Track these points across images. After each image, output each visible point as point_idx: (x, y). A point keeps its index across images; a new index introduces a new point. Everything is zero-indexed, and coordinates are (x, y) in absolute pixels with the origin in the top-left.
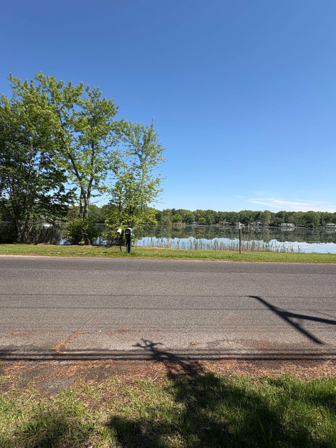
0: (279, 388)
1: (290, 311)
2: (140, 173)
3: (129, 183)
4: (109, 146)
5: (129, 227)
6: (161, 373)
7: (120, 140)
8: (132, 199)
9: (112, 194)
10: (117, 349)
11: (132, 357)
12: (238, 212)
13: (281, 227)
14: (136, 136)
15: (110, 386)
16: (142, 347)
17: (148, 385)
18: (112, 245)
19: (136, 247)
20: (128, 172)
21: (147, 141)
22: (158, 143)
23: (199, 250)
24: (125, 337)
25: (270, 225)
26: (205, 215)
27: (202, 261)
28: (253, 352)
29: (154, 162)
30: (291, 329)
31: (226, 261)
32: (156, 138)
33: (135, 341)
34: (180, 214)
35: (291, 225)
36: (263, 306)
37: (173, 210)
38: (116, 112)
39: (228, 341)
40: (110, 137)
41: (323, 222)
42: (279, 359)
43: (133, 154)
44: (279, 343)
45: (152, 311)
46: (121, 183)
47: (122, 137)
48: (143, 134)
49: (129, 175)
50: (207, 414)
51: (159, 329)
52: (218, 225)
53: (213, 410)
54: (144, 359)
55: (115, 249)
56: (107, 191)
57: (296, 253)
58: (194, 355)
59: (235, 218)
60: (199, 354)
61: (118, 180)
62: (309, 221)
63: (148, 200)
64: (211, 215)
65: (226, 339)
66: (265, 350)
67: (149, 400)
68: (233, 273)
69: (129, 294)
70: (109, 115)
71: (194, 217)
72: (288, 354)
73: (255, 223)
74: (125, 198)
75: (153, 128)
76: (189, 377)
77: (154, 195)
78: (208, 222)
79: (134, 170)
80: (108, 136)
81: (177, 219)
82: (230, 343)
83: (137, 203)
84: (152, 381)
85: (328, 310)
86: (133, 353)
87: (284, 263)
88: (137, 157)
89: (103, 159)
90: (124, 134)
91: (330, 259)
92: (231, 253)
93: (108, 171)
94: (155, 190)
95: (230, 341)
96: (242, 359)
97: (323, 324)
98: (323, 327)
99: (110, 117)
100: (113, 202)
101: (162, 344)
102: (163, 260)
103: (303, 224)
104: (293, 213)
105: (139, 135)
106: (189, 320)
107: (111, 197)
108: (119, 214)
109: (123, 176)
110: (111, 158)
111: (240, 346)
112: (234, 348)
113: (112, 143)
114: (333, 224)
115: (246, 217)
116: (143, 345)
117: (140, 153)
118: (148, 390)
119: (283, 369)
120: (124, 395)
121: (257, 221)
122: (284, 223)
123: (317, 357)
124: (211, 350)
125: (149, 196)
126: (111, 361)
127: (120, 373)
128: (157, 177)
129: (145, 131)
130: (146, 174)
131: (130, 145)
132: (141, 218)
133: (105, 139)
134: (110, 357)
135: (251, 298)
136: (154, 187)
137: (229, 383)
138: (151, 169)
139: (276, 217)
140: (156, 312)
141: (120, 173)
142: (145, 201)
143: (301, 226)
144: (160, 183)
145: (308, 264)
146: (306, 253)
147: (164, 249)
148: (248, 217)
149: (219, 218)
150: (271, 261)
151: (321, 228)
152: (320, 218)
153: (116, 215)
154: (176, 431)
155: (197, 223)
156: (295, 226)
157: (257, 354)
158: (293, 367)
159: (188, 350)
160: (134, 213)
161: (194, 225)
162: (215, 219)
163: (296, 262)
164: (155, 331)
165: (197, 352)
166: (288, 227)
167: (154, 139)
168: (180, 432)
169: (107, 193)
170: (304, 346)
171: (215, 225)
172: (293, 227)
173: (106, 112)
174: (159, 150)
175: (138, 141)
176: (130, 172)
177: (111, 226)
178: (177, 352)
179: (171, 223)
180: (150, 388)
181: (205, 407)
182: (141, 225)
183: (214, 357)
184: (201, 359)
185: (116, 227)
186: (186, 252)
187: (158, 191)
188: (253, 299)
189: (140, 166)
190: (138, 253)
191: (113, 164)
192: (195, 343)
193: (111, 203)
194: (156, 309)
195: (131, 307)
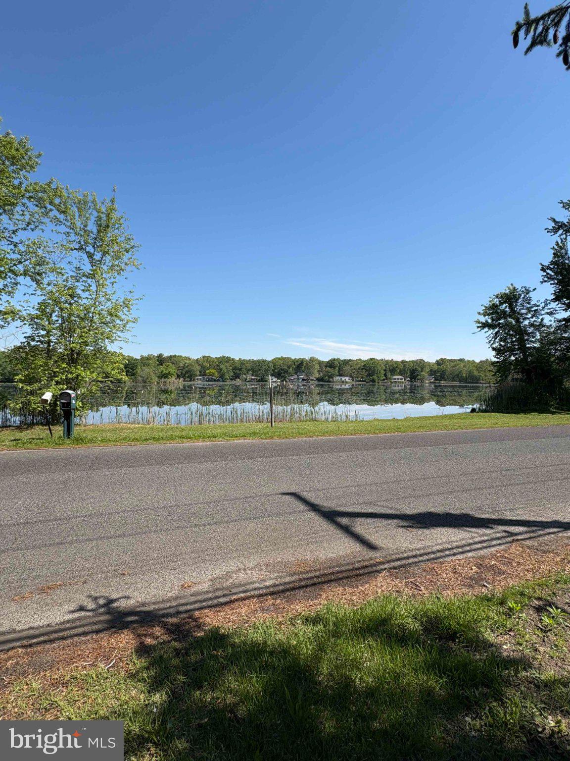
0: (317, 626)
1: (338, 509)
2: (90, 286)
3: (67, 305)
4: (22, 229)
5: (70, 389)
6: (124, 649)
7: (46, 220)
8: (76, 335)
9: (30, 325)
10: (35, 624)
11: (66, 633)
12: (269, 359)
13: (333, 382)
14: (80, 216)
15: (16, 699)
16: (88, 611)
17: (98, 677)
18: (31, 425)
19: (85, 426)
20: (64, 283)
21: (103, 228)
22: (126, 234)
23: (206, 425)
24: (52, 599)
25: (318, 380)
26: (217, 365)
27: (208, 443)
28: (283, 580)
29: (118, 268)
30: (339, 534)
31: (248, 441)
32: (121, 224)
33: (74, 602)
34: (172, 363)
35: (347, 379)
36: (301, 506)
37: (160, 356)
38: (37, 163)
39: (245, 570)
40: (23, 211)
41: (389, 375)
42: (319, 583)
43: (76, 249)
44: (321, 559)
45: (112, 541)
46: (49, 304)
47: (51, 214)
48: (95, 214)
49: (68, 289)
50: (204, 697)
51: (124, 572)
52: (238, 382)
53: (213, 688)
54: (93, 632)
55: (39, 431)
56: (19, 318)
57: (352, 421)
58: (187, 604)
59: (266, 370)
60: (195, 602)
61: (43, 298)
62: (370, 372)
63: (107, 338)
64: (228, 365)
65: (242, 566)
66: (301, 573)
67: (97, 704)
68: (259, 460)
69: (66, 515)
70: (19, 167)
71: (199, 368)
72: (332, 574)
73: (296, 376)
74: (59, 333)
75: (116, 206)
76: (176, 644)
77: (119, 328)
78: (222, 377)
79: (78, 281)
80: (18, 208)
81: (167, 372)
82: (249, 572)
83: (86, 343)
84: (107, 668)
85: (387, 500)
86: (69, 625)
87: (335, 437)
88: (85, 256)
89: (8, 253)
90: (54, 208)
91: (394, 426)
92: (258, 427)
93: (20, 279)
94: (121, 320)
95: (249, 570)
96: (266, 595)
97: (380, 520)
98: (380, 525)
99: (23, 173)
100: (33, 340)
101: (128, 598)
102: (139, 447)
103: (362, 378)
104: (350, 360)
105: (87, 215)
106: (181, 547)
107: (28, 330)
108: (46, 364)
109: (54, 290)
110: (26, 253)
111: (264, 574)
112: (254, 579)
113: (28, 224)
114: (400, 377)
115: (282, 367)
116: (91, 605)
117: (90, 249)
118: (97, 687)
119: (324, 596)
120: (46, 709)
121: (298, 374)
122: (338, 376)
123: (370, 570)
124: (218, 589)
125: (109, 329)
126: (20, 650)
127: (38, 668)
128: (126, 297)
129: (98, 207)
130: (104, 290)
131: (68, 233)
132: (93, 372)
133: (12, 214)
134: (18, 644)
135: (284, 497)
136: (120, 314)
137: (243, 638)
138: (112, 280)
139: (326, 367)
140: (120, 541)
141: (49, 284)
142: (101, 339)
143: (361, 381)
144: (131, 307)
145: (366, 436)
146: (365, 420)
147: (141, 427)
148: (286, 368)
149: (240, 370)
150: (317, 436)
151: (386, 382)
152: (384, 368)
153: (41, 366)
154: (148, 743)
155: (204, 379)
156: (353, 380)
157: (289, 583)
158: (339, 590)
159: (177, 598)
160: (79, 361)
161: (199, 382)
162: (234, 372)
163: (351, 434)
164: (115, 577)
165: (193, 599)
166: (343, 382)
167: (117, 226)
168: (155, 743)
169: (18, 323)
170: (354, 557)
171: (233, 382)
172: (350, 383)
173: (13, 160)
174: (128, 247)
175: (85, 226)
176: (69, 284)
177: (29, 388)
178: (156, 607)
179: (155, 380)
180: (102, 681)
181: (200, 687)
182: (95, 385)
183: (222, 600)
184: (199, 609)
185: (40, 389)
186: (183, 430)
187: (127, 322)
188: (287, 497)
189: (89, 274)
190: (89, 437)
191: (31, 266)
192: (190, 584)
193: (29, 343)
194: (120, 536)
195: (69, 540)
